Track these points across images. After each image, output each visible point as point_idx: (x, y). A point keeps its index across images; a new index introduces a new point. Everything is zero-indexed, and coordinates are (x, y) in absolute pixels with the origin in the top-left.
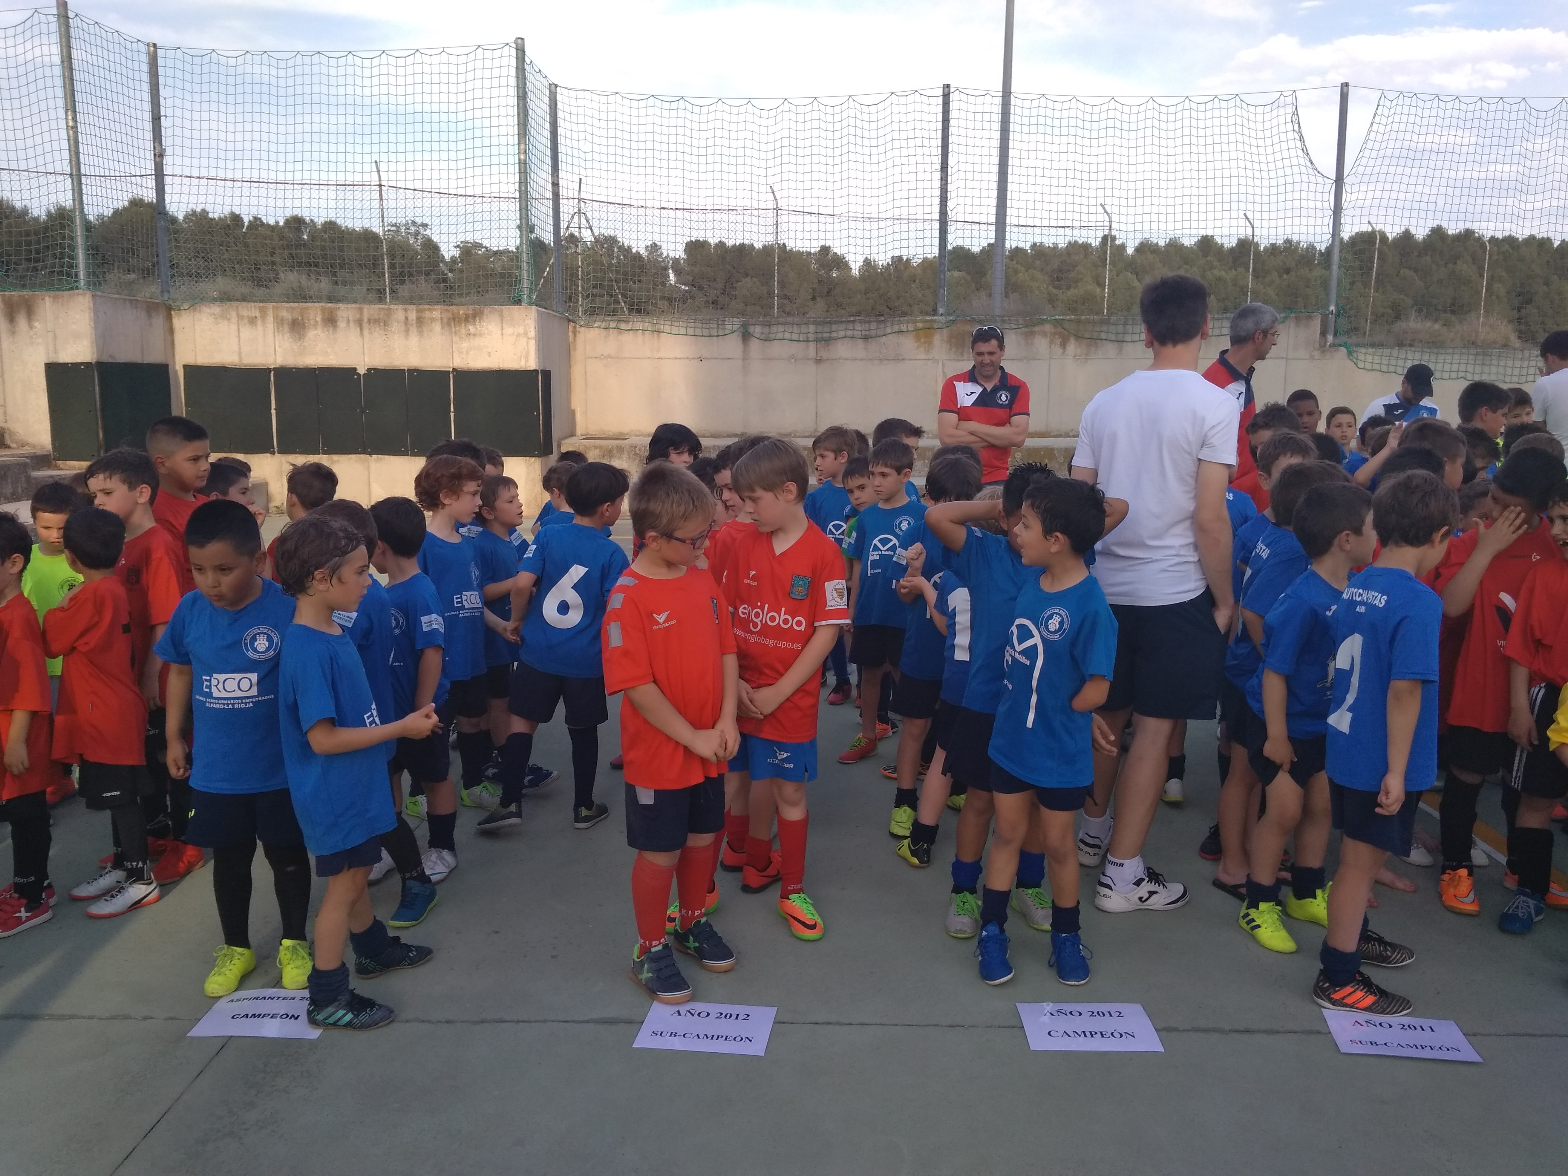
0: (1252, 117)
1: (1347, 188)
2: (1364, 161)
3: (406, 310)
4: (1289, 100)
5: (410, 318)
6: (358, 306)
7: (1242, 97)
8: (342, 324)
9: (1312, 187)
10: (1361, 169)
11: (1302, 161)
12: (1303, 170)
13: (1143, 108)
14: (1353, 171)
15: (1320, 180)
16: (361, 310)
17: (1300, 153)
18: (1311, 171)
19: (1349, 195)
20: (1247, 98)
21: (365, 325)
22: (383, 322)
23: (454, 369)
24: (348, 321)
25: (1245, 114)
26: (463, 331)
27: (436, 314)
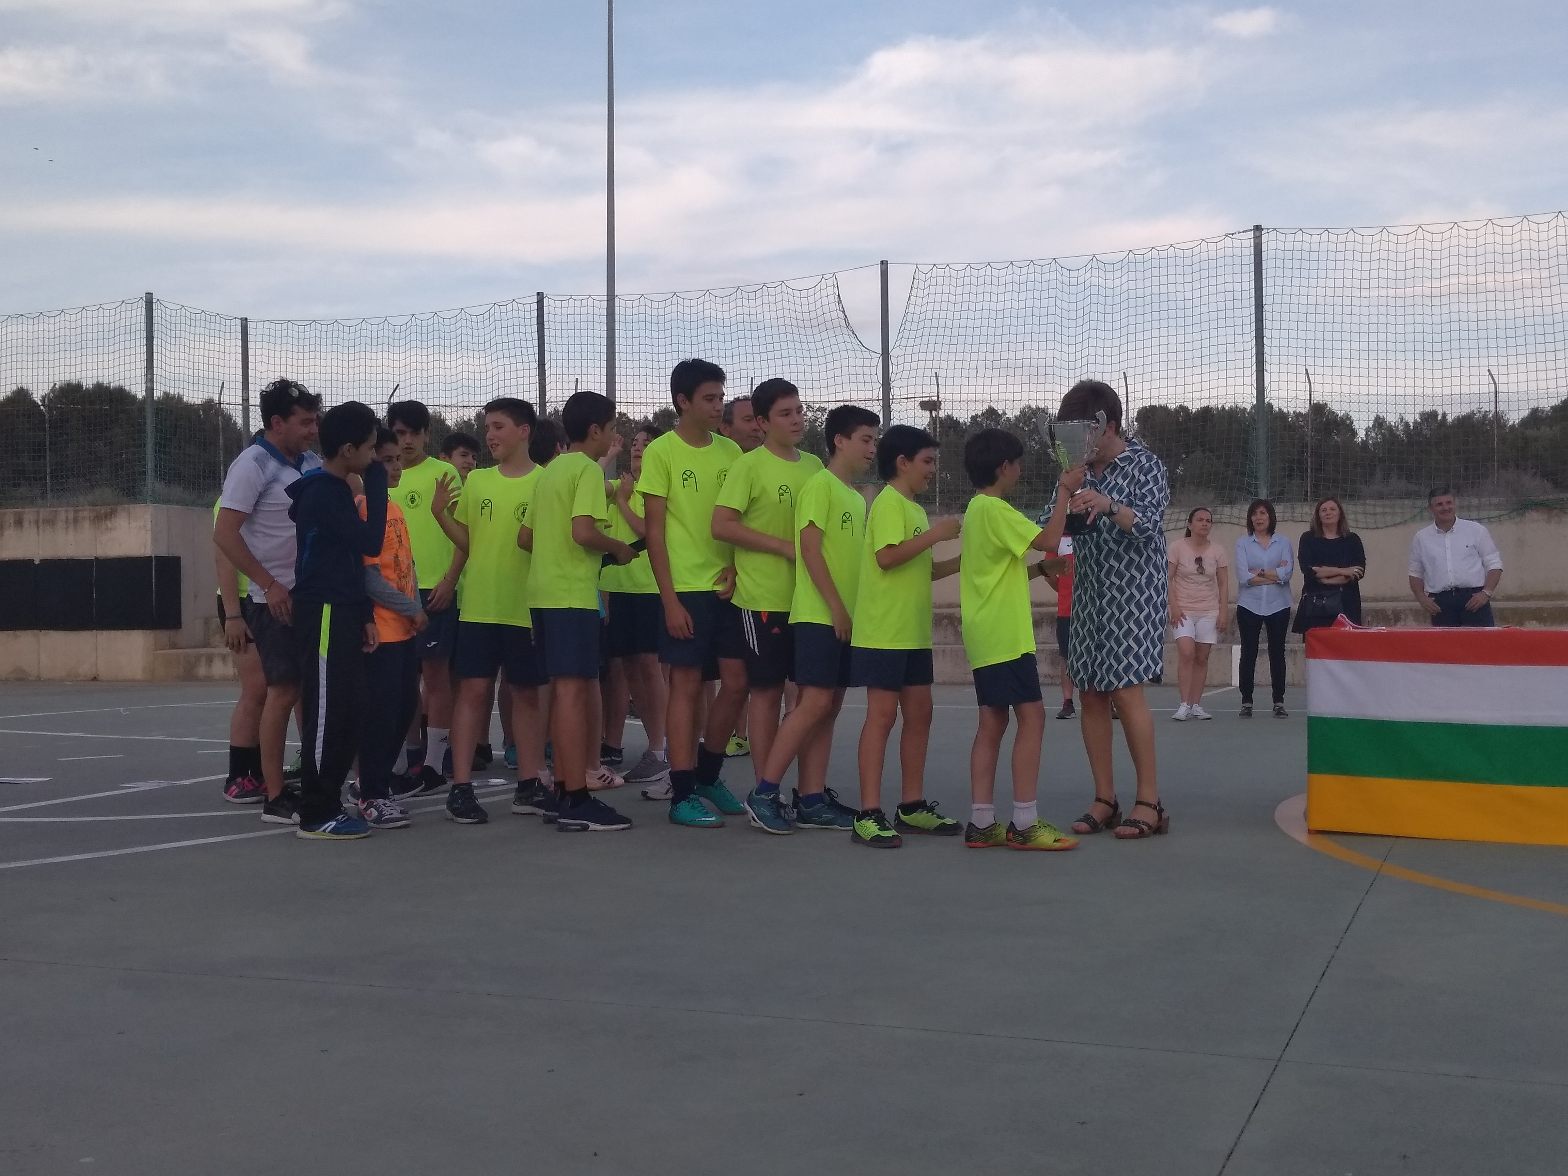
0: (798, 301)
1: (893, 360)
2: (906, 333)
3: (67, 511)
4: (830, 282)
5: (69, 518)
6: (35, 509)
7: (787, 283)
8: (26, 524)
9: (860, 362)
10: (904, 342)
11: (847, 338)
12: (849, 346)
13: (701, 300)
14: (898, 344)
15: (867, 355)
16: (38, 512)
17: (845, 330)
18: (856, 347)
19: (895, 367)
20: (793, 284)
21: (41, 524)
22: (51, 522)
23: (96, 558)
24: (30, 522)
25: (791, 298)
26: (104, 526)
27: (86, 514)
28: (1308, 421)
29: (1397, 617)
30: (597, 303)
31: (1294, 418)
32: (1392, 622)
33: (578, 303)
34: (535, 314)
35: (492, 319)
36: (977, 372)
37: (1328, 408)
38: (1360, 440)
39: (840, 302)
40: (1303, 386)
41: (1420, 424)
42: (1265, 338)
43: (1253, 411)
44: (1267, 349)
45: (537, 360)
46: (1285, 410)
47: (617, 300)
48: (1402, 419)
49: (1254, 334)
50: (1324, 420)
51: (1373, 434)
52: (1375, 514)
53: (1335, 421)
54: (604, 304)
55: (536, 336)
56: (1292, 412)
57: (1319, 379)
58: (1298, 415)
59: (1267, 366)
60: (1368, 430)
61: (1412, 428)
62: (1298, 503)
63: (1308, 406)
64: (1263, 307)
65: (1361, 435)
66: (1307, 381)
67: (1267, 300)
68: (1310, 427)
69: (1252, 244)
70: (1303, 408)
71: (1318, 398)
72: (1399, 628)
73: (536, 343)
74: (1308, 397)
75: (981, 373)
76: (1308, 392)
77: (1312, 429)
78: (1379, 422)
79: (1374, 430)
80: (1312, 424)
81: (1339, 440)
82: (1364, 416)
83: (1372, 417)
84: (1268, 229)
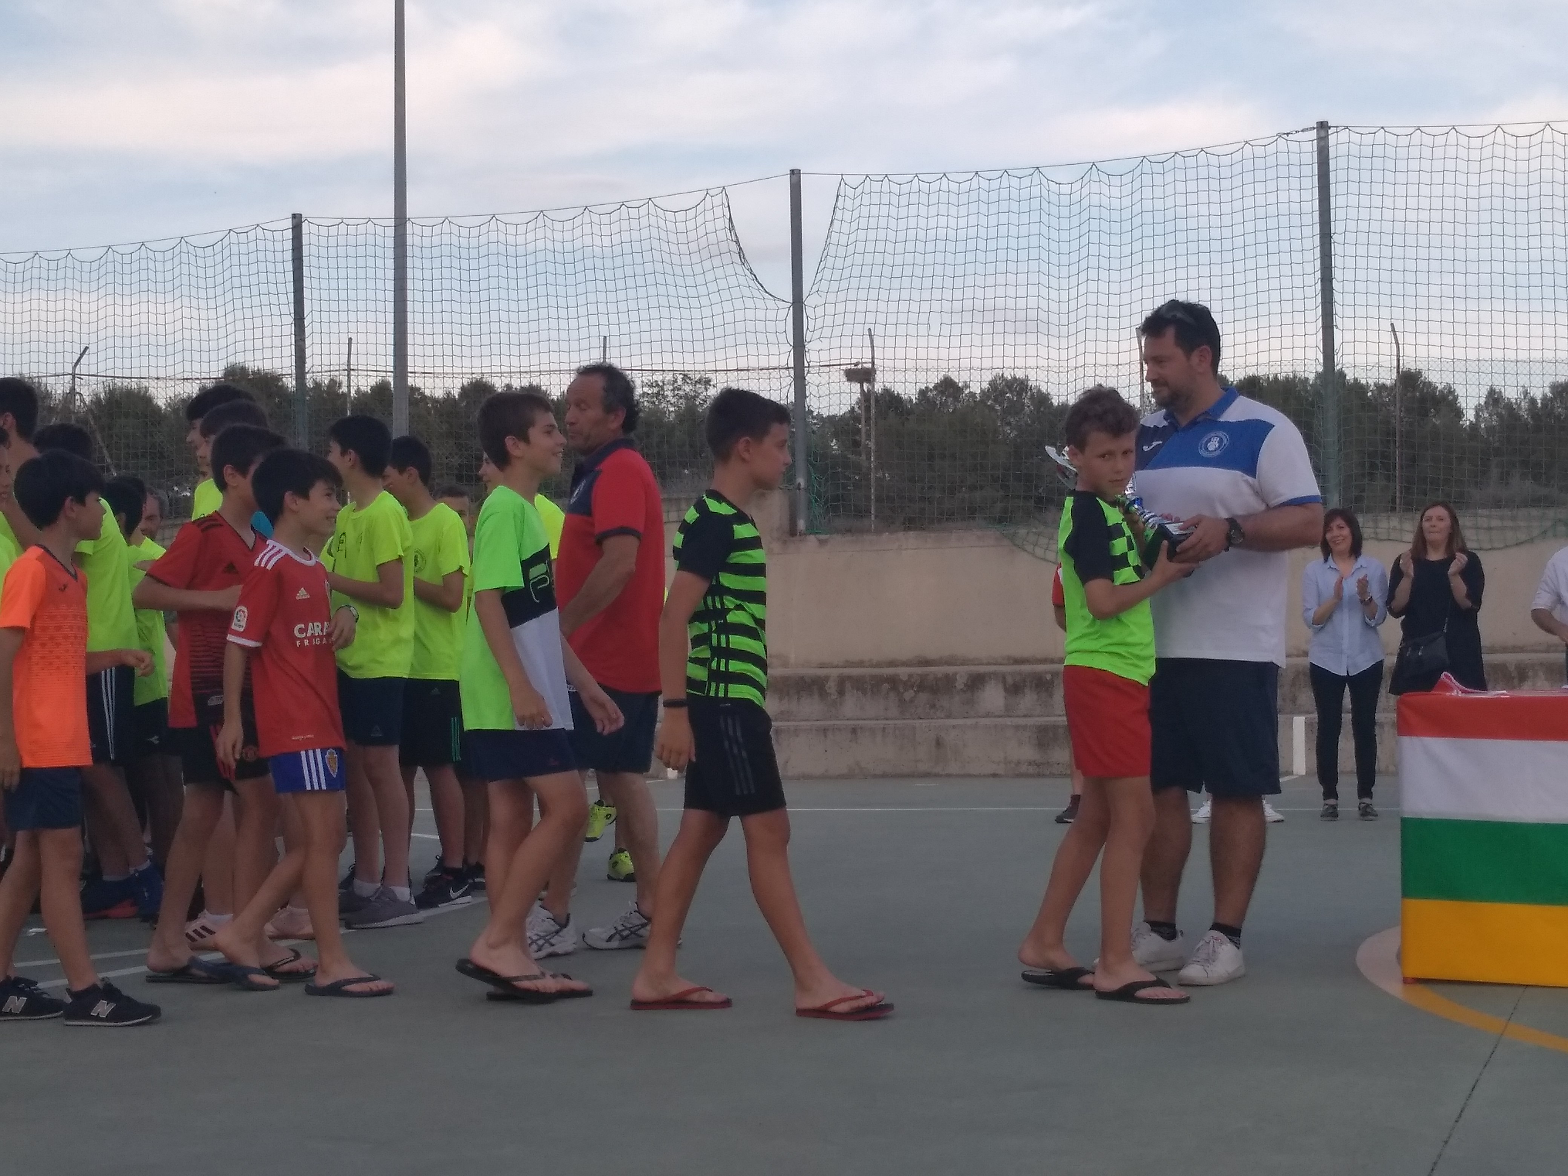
0: (672, 227)
1: (808, 311)
2: (827, 274)
4: (717, 200)
7: (656, 201)
9: (761, 314)
10: (824, 286)
11: (742, 280)
12: (746, 292)
13: (531, 226)
14: (815, 288)
15: (771, 303)
17: (739, 269)
18: (756, 294)
19: (811, 322)
20: (664, 203)
25: (662, 223)
28: (1395, 396)
29: (1522, 674)
30: (380, 230)
31: (1376, 392)
32: (1516, 681)
33: (352, 230)
34: (289, 245)
35: (226, 253)
36: (929, 329)
37: (1422, 378)
38: (1468, 423)
39: (732, 228)
40: (1388, 349)
41: (1551, 400)
42: (1334, 280)
43: (1318, 381)
44: (1337, 297)
45: (293, 311)
46: (1363, 382)
47: (409, 225)
48: (1526, 393)
49: (1318, 275)
50: (1418, 394)
51: (1486, 415)
52: (1490, 529)
53: (1434, 396)
54: (391, 232)
55: (290, 276)
56: (1372, 384)
57: (1410, 338)
58: (1381, 388)
59: (1337, 321)
60: (1478, 410)
61: (1539, 405)
62: (1384, 514)
63: (1394, 376)
64: (1331, 237)
65: (1470, 416)
66: (1394, 341)
67: (1337, 227)
68: (1398, 405)
69: (1315, 149)
70: (1388, 378)
71: (1409, 364)
72: (1526, 692)
73: (291, 287)
74: (1395, 364)
75: (935, 330)
76: (1395, 358)
77: (1401, 406)
78: (1494, 398)
79: (1487, 408)
80: (1401, 401)
81: (1438, 423)
82: (1473, 391)
83: (1484, 392)
84: (1337, 127)
